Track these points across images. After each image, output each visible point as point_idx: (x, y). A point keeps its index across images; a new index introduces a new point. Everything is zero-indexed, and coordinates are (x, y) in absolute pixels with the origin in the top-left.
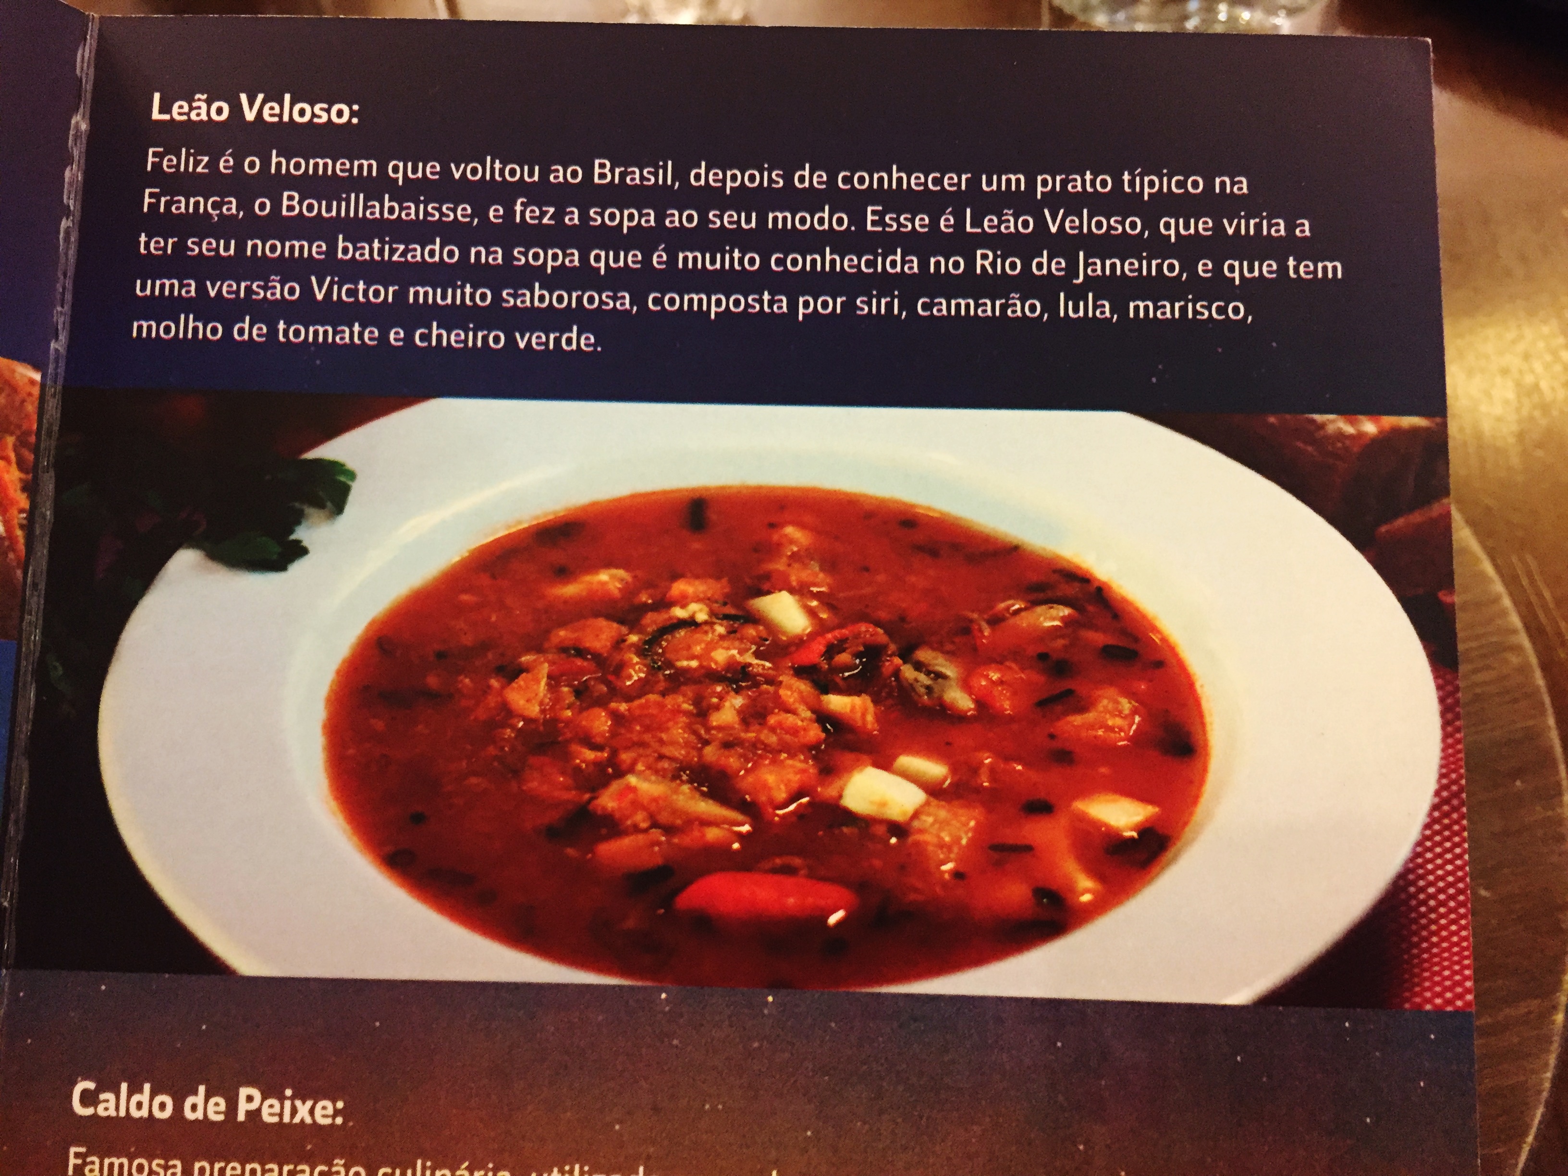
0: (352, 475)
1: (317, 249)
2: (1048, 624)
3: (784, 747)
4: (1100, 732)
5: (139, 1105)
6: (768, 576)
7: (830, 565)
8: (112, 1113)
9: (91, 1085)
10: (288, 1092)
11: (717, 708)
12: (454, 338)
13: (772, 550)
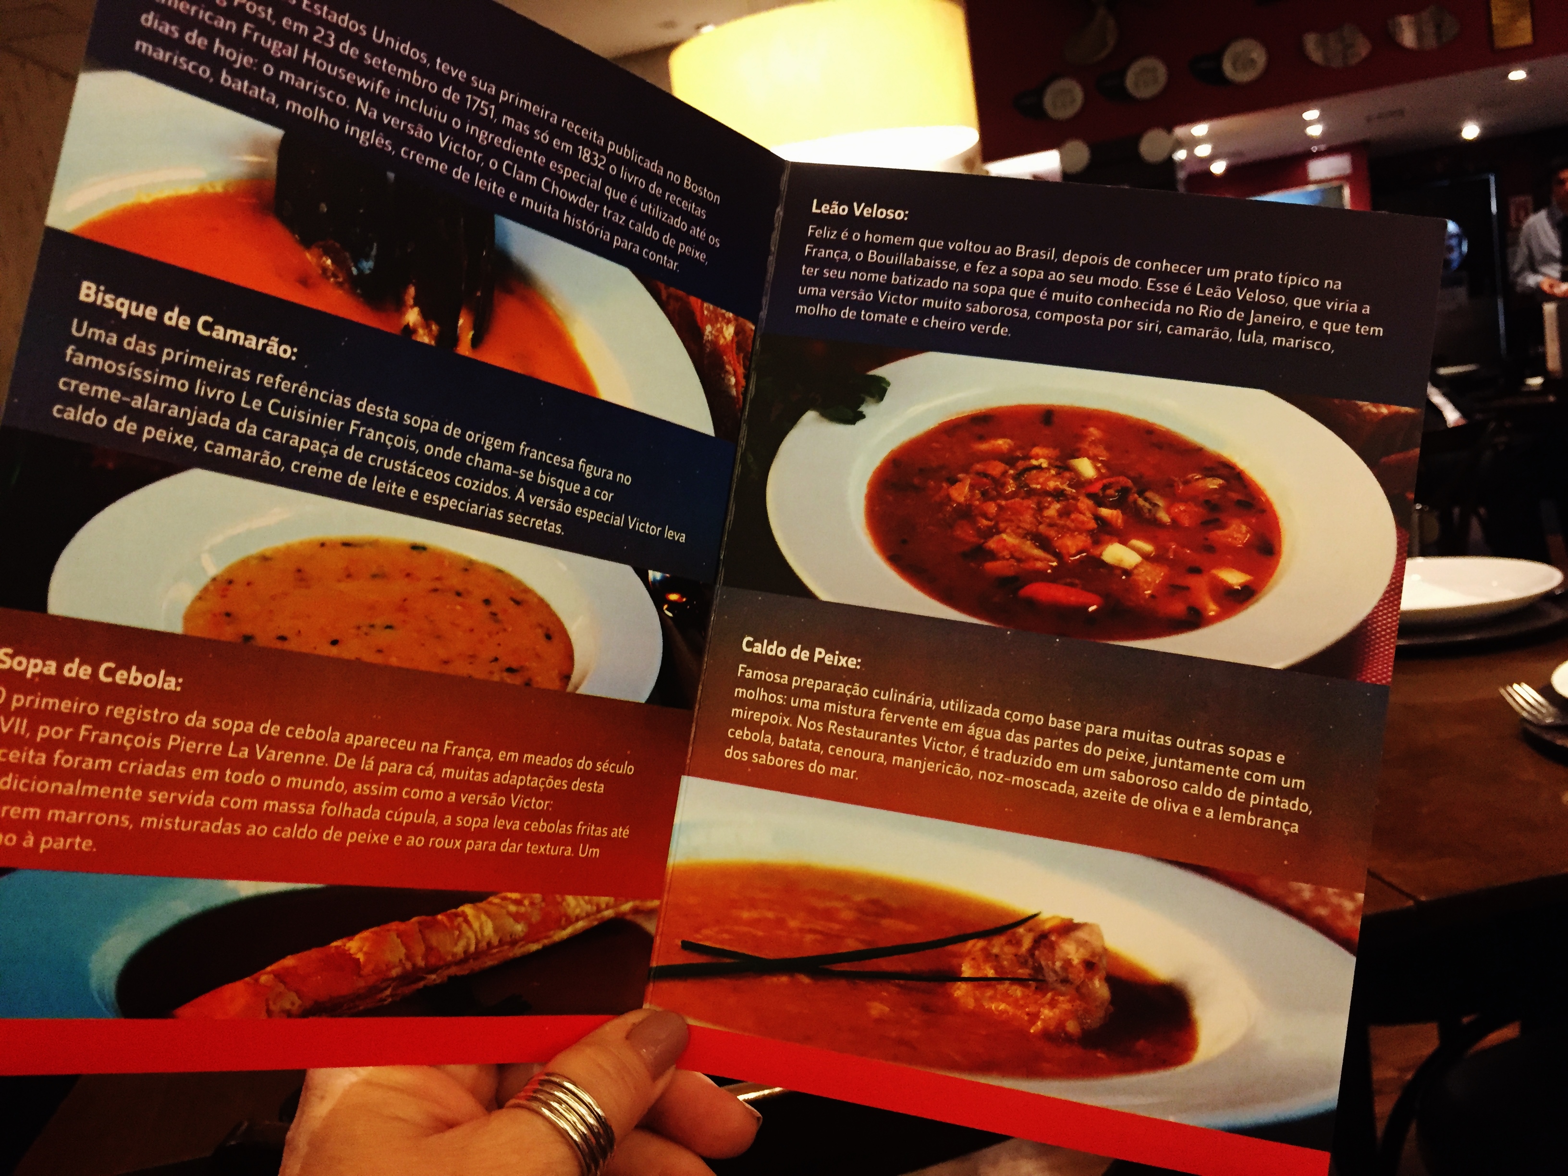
0: (889, 384)
1: (883, 278)
2: (1212, 487)
3: (1077, 529)
4: (1230, 540)
5: (772, 650)
6: (1079, 450)
7: (1109, 448)
8: (760, 652)
9: (751, 639)
10: (837, 652)
11: (1048, 508)
12: (941, 325)
13: (1081, 437)
